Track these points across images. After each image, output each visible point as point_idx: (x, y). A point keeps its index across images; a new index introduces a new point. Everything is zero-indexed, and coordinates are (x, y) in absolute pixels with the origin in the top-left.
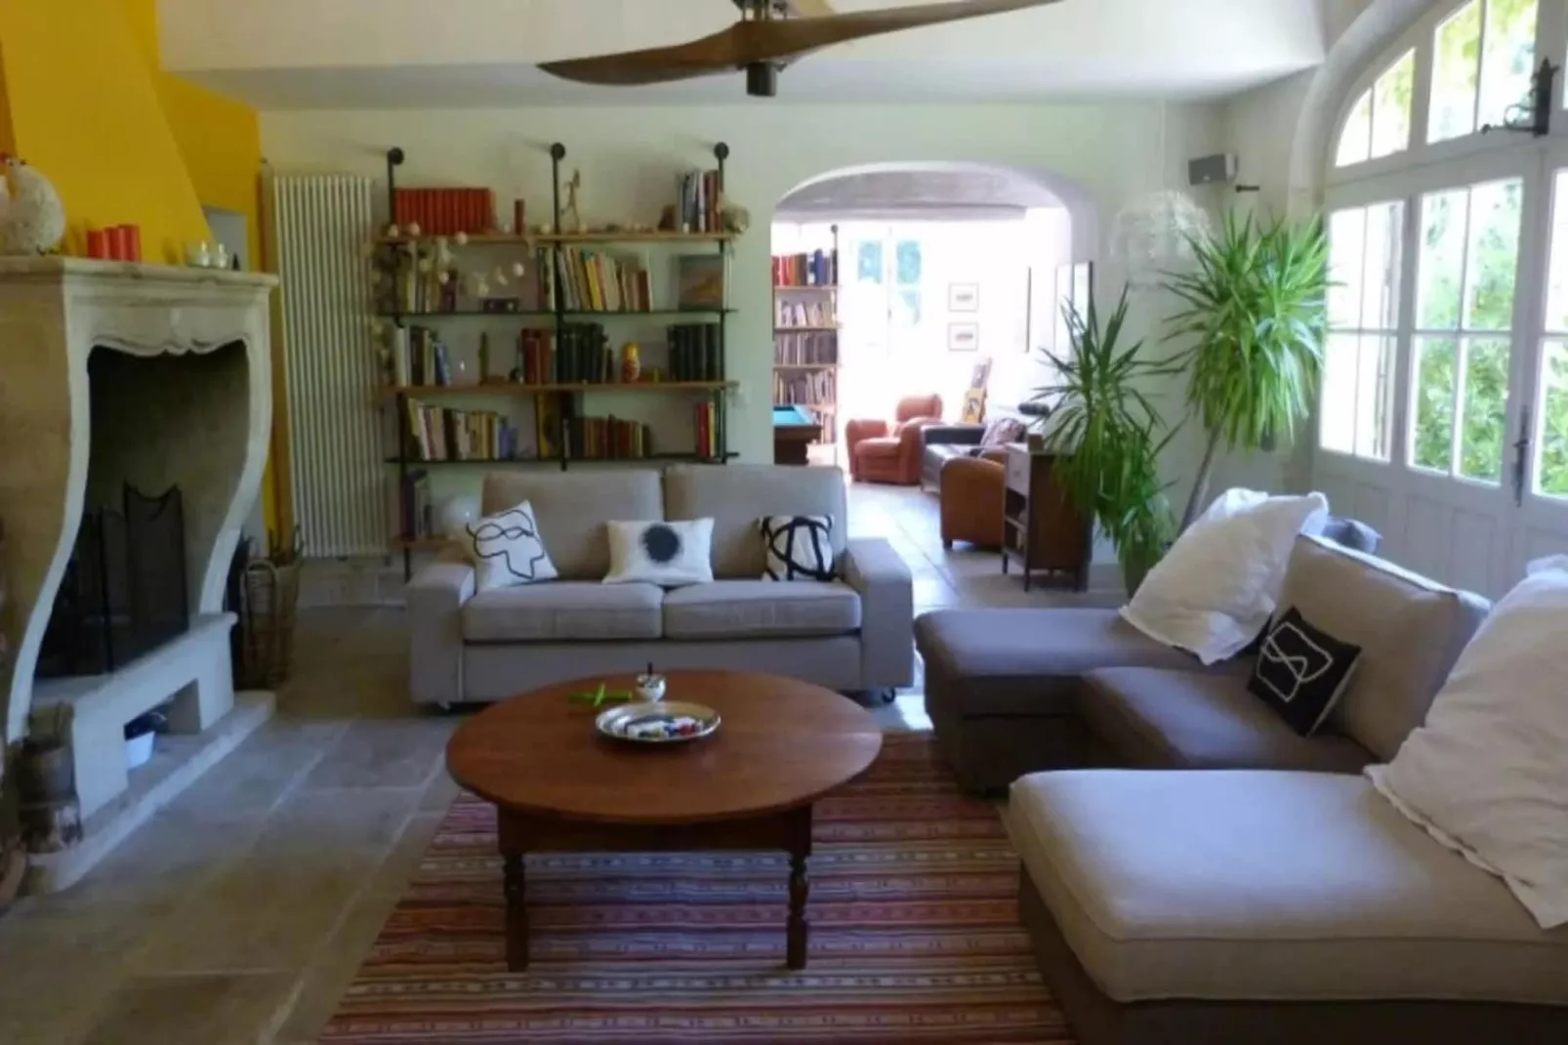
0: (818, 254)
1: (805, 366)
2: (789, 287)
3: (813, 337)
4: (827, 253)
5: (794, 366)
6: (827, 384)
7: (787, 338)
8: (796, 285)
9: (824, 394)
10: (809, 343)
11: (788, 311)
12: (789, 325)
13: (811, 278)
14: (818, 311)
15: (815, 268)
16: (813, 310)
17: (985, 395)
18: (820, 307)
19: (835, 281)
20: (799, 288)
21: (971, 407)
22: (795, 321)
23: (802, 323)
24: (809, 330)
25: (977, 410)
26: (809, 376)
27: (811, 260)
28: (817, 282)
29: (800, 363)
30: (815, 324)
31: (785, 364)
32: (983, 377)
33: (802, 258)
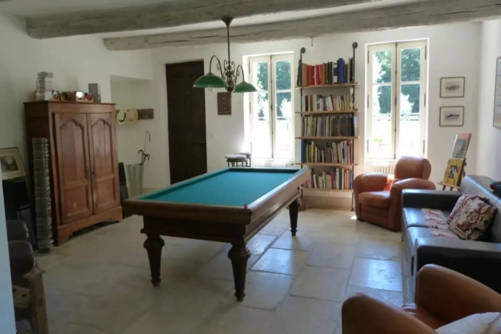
0: (340, 61)
1: (331, 138)
2: (321, 86)
3: (338, 117)
4: (347, 61)
5: (323, 137)
6: (345, 151)
7: (320, 119)
8: (325, 83)
9: (344, 157)
10: (334, 122)
11: (321, 101)
12: (321, 110)
13: (335, 79)
14: (340, 101)
15: (337, 72)
16: (338, 101)
17: (464, 164)
18: (342, 98)
19: (352, 80)
20: (327, 85)
21: (451, 172)
22: (325, 108)
23: (330, 109)
24: (335, 114)
25: (456, 175)
26: (334, 145)
27: (335, 66)
28: (339, 82)
29: (327, 136)
30: (338, 110)
31: (318, 137)
32: (463, 149)
33: (330, 65)
